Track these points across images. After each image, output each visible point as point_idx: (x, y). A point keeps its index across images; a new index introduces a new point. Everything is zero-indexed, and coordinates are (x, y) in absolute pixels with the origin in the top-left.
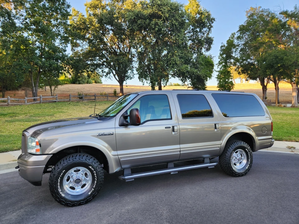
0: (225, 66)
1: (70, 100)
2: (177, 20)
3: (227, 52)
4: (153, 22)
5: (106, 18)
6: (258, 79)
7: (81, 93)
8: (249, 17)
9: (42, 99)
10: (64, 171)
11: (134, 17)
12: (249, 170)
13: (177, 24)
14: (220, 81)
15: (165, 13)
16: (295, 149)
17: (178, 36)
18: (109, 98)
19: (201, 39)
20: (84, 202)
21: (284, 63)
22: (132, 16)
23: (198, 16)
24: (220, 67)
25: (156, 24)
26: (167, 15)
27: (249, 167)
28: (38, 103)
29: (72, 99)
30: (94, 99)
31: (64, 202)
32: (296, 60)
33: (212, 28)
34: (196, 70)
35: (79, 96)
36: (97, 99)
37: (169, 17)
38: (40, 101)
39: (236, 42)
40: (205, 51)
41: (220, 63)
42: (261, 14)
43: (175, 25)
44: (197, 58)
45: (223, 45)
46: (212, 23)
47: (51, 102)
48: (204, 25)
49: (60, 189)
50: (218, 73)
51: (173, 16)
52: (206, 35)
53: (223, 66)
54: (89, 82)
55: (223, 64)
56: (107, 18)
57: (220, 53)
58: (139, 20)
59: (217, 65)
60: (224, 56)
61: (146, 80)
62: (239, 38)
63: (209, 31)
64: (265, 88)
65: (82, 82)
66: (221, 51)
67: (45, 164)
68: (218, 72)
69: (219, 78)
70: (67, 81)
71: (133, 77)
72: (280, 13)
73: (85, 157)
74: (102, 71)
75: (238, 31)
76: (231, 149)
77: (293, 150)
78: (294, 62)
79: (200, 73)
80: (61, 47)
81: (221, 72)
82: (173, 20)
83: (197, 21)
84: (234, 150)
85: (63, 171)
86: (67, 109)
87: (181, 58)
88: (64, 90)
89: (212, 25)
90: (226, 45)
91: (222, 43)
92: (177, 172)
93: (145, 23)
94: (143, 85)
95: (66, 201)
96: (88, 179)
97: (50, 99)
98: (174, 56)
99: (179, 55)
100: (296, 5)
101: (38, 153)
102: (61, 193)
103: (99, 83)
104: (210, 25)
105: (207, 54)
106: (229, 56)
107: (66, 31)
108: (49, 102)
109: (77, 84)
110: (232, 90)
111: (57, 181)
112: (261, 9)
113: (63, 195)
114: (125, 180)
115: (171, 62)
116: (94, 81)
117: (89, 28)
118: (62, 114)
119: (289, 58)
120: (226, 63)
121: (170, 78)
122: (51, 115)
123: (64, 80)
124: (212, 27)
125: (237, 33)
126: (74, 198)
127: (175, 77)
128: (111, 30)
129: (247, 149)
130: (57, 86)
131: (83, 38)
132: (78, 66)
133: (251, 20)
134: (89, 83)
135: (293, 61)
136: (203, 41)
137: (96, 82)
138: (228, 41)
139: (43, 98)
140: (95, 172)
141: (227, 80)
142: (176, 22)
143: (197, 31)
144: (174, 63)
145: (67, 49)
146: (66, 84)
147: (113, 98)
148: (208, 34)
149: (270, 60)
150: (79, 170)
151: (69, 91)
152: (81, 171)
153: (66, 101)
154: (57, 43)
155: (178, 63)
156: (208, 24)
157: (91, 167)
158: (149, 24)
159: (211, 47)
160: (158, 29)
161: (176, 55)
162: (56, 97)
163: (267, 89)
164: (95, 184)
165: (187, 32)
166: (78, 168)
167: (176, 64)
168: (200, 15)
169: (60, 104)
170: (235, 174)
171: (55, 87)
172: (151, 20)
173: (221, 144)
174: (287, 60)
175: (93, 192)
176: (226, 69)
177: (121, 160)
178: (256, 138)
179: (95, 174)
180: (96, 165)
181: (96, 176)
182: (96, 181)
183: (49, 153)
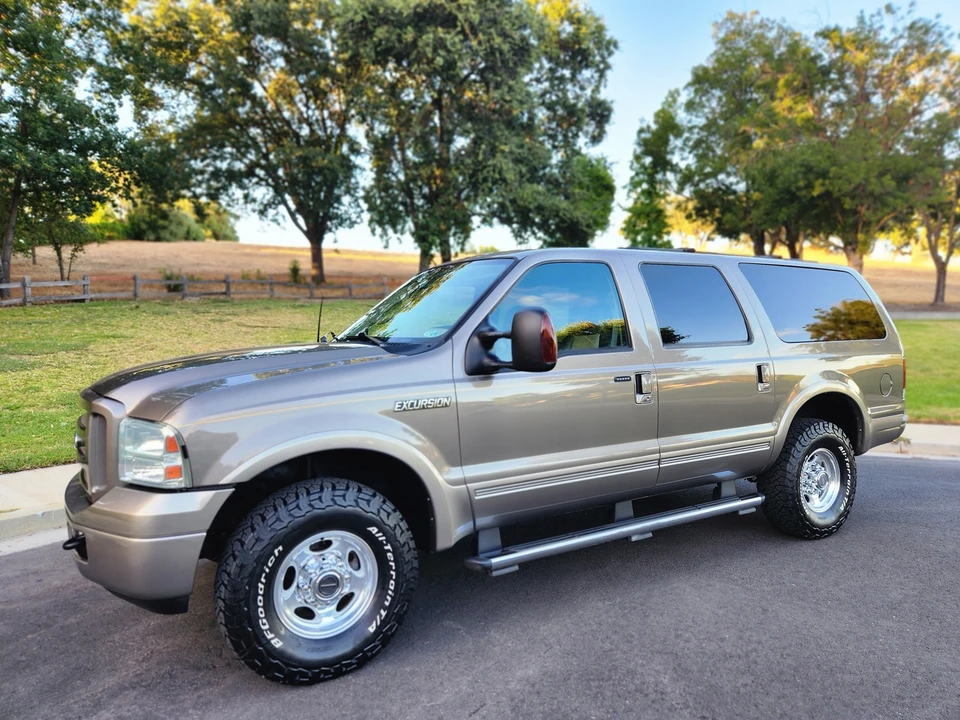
0: (650, 194)
1: (135, 295)
2: (504, 35)
3: (655, 147)
4: (428, 37)
5: (261, 12)
6: (743, 236)
7: (175, 271)
8: (723, 42)
9: (29, 291)
10: (281, 548)
11: (364, 17)
12: (845, 514)
13: (506, 47)
14: (634, 240)
15: (467, 10)
16: (909, 442)
17: (511, 89)
18: (278, 291)
19: (575, 105)
20: (351, 664)
21: (831, 188)
22: (356, 13)
23: (569, 28)
24: (634, 195)
25: (439, 44)
26: (475, 18)
27: (847, 505)
28: (15, 305)
29: (143, 292)
30: (224, 293)
31: (280, 670)
32: (863, 178)
33: (608, 73)
35: (169, 282)
36: (233, 293)
37: (481, 22)
38: (25, 299)
39: (682, 117)
40: (586, 144)
41: (634, 184)
42: (757, 36)
43: (501, 53)
44: (565, 165)
45: (644, 125)
46: (610, 54)
47: (63, 302)
48: (586, 59)
49: (265, 621)
50: (630, 215)
51: (494, 22)
52: (588, 92)
53: (643, 192)
54: (193, 235)
55: (645, 186)
56: (267, 13)
57: (635, 151)
58: (379, 25)
59: (626, 190)
60: (648, 160)
61: (396, 232)
62: (690, 106)
63: (599, 81)
65: (168, 236)
66: (639, 144)
67: (207, 527)
68: (629, 210)
69: (630, 229)
70: (112, 228)
71: (359, 220)
72: (818, 35)
73: (352, 494)
74: (246, 197)
75: (689, 85)
76: (800, 449)
77: (904, 448)
78: (859, 185)
79: (578, 214)
80: (96, 105)
81: (637, 213)
82: (495, 36)
83: (564, 45)
84: (808, 453)
85: (276, 552)
86: (132, 327)
87: (518, 161)
88: (103, 261)
89: (610, 60)
90: (654, 127)
91: (642, 120)
92: (651, 535)
93: (400, 41)
94: (386, 247)
95: (288, 665)
96: (360, 574)
97: (58, 292)
98: (498, 155)
99: (511, 152)
100: (862, 12)
101: (175, 483)
102: (270, 636)
103: (226, 238)
104: (603, 60)
105: (592, 152)
106: (661, 163)
107: (118, 49)
108: (56, 302)
109: (149, 240)
111: (252, 592)
112: (757, 20)
113: (277, 644)
114: (488, 569)
115: (488, 172)
116: (209, 233)
117: (200, 42)
118: (117, 345)
119: (843, 172)
120: (652, 182)
121: (479, 227)
122: (77, 348)
123: (103, 227)
124: (608, 67)
125: (686, 92)
126: (318, 650)
127: (491, 225)
128: (282, 54)
129: (841, 448)
130: (81, 244)
131: (176, 78)
132: (163, 176)
133: (728, 53)
134: (195, 239)
135: (857, 180)
136: (582, 111)
137: (216, 236)
138: (657, 115)
139: (33, 288)
140: (388, 547)
141: (654, 238)
142: (504, 42)
143: (562, 79)
144: (497, 176)
145: (119, 111)
146: (111, 238)
147: (289, 290)
148: (596, 90)
149: (788, 177)
150: (328, 544)
151: (123, 266)
152: (335, 544)
153: (122, 299)
154: (84, 89)
155: (510, 176)
156: (598, 58)
157: (374, 530)
158: (414, 43)
159: (604, 132)
160: (446, 61)
161: (503, 152)
162: (84, 282)
164: (390, 592)
165: (531, 80)
166: (326, 535)
167: (504, 180)
168: (576, 26)
169: (99, 308)
170: (811, 530)
171: (75, 250)
172: (420, 31)
173: (774, 433)
174: (840, 178)
175: (384, 622)
176: (651, 202)
177: (476, 498)
178: (867, 412)
179: (389, 554)
180: (393, 519)
181: (392, 564)
182: (392, 582)
183: (221, 482)
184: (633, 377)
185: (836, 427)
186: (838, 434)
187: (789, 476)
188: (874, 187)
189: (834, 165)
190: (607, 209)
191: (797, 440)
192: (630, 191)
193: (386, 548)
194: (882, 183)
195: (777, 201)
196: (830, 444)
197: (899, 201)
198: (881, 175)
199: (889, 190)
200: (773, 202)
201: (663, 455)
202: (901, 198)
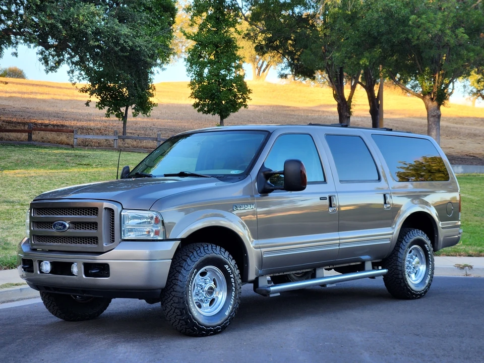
0: (218, 20)
6: (318, 75)
10: (196, 270)
12: (429, 285)
14: (200, 74)
16: (472, 268)
21: (410, 36)
24: (199, 20)
27: (430, 280)
31: (197, 326)
32: (440, 30)
34: (125, 30)
49: (191, 303)
50: (194, 43)
53: (209, 18)
55: (211, 11)
64: (344, 107)
68: (194, 38)
69: (194, 59)
76: (405, 244)
77: (469, 272)
78: (436, 35)
79: (140, 41)
81: (202, 43)
85: (195, 272)
101: (159, 237)
102: (193, 310)
110: (243, 108)
111: (187, 288)
113: (195, 314)
114: (268, 292)
119: (422, 21)
129: (426, 246)
135: (435, 30)
141: (223, 72)
149: (371, 21)
152: (208, 274)
157: (226, 267)
163: (350, 113)
166: (207, 268)
173: (392, 234)
174: (419, 27)
175: (231, 312)
176: (219, 30)
177: (264, 256)
178: (440, 224)
179: (232, 279)
180: (233, 263)
181: (233, 284)
182: (233, 292)
183: (177, 238)
184: (328, 198)
185: (423, 233)
186: (424, 237)
187: (399, 260)
188: (449, 38)
189: (412, 13)
190: (169, 35)
191: (403, 239)
192: (194, 15)
193: (231, 276)
194: (457, 36)
195: (358, 44)
196: (420, 243)
197: (472, 54)
198: (455, 27)
199: (462, 42)
200: (355, 44)
201: (341, 241)
202: (473, 51)
